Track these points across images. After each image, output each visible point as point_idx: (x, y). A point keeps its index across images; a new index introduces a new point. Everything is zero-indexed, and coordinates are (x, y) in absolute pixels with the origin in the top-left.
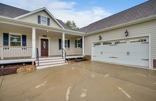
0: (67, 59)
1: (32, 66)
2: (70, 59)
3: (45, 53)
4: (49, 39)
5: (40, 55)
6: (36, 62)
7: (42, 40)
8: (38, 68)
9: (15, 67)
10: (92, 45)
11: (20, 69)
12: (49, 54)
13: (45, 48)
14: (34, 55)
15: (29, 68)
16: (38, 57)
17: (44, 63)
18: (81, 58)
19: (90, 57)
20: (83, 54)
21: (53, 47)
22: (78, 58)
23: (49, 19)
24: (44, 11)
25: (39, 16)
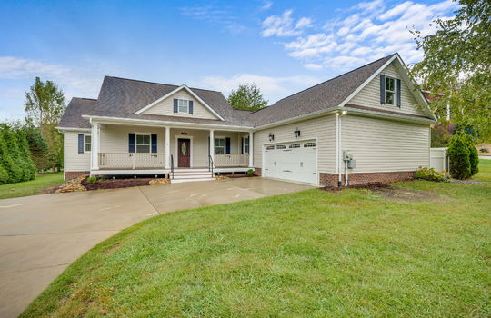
0: (216, 174)
1: (166, 179)
2: (222, 174)
3: (184, 162)
4: (191, 138)
5: (176, 165)
6: (171, 174)
7: (181, 141)
8: (172, 181)
9: (147, 180)
11: (152, 181)
12: (191, 165)
13: (184, 153)
14: (168, 165)
15: (162, 181)
16: (172, 168)
17: (181, 177)
18: (243, 173)
19: (259, 170)
20: (251, 165)
21: (196, 153)
22: (235, 173)
23: (191, 103)
24: (184, 89)
25: (176, 101)
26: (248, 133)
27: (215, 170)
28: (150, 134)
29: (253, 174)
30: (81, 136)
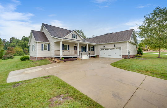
2: (91, 57)
10: (100, 50)
20: (95, 54)
22: (94, 56)
23: (77, 35)
24: (75, 31)
25: (73, 34)
26: (94, 45)
27: (90, 56)
28: (67, 45)
29: (97, 57)
30: (42, 45)
